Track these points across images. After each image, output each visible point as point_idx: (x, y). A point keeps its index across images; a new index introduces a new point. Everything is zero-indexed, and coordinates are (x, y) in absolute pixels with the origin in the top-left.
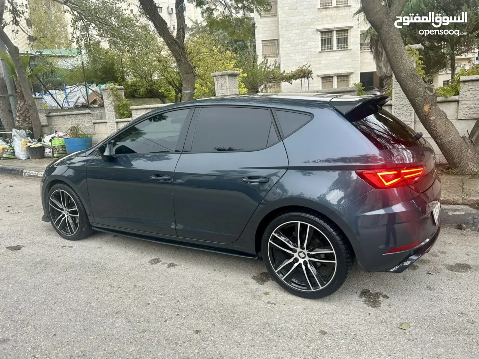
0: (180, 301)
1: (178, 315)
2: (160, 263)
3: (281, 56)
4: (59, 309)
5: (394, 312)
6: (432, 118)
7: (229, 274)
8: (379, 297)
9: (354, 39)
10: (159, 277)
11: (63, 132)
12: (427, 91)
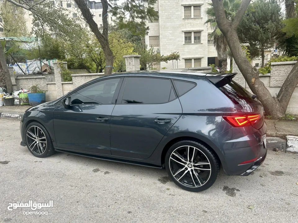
0: (116, 194)
1: (116, 203)
2: (100, 172)
3: (161, 46)
4: (40, 200)
5: (244, 199)
6: (256, 86)
7: (144, 178)
8: (234, 191)
9: (204, 37)
10: (100, 180)
11: (26, 89)
12: (253, 70)
